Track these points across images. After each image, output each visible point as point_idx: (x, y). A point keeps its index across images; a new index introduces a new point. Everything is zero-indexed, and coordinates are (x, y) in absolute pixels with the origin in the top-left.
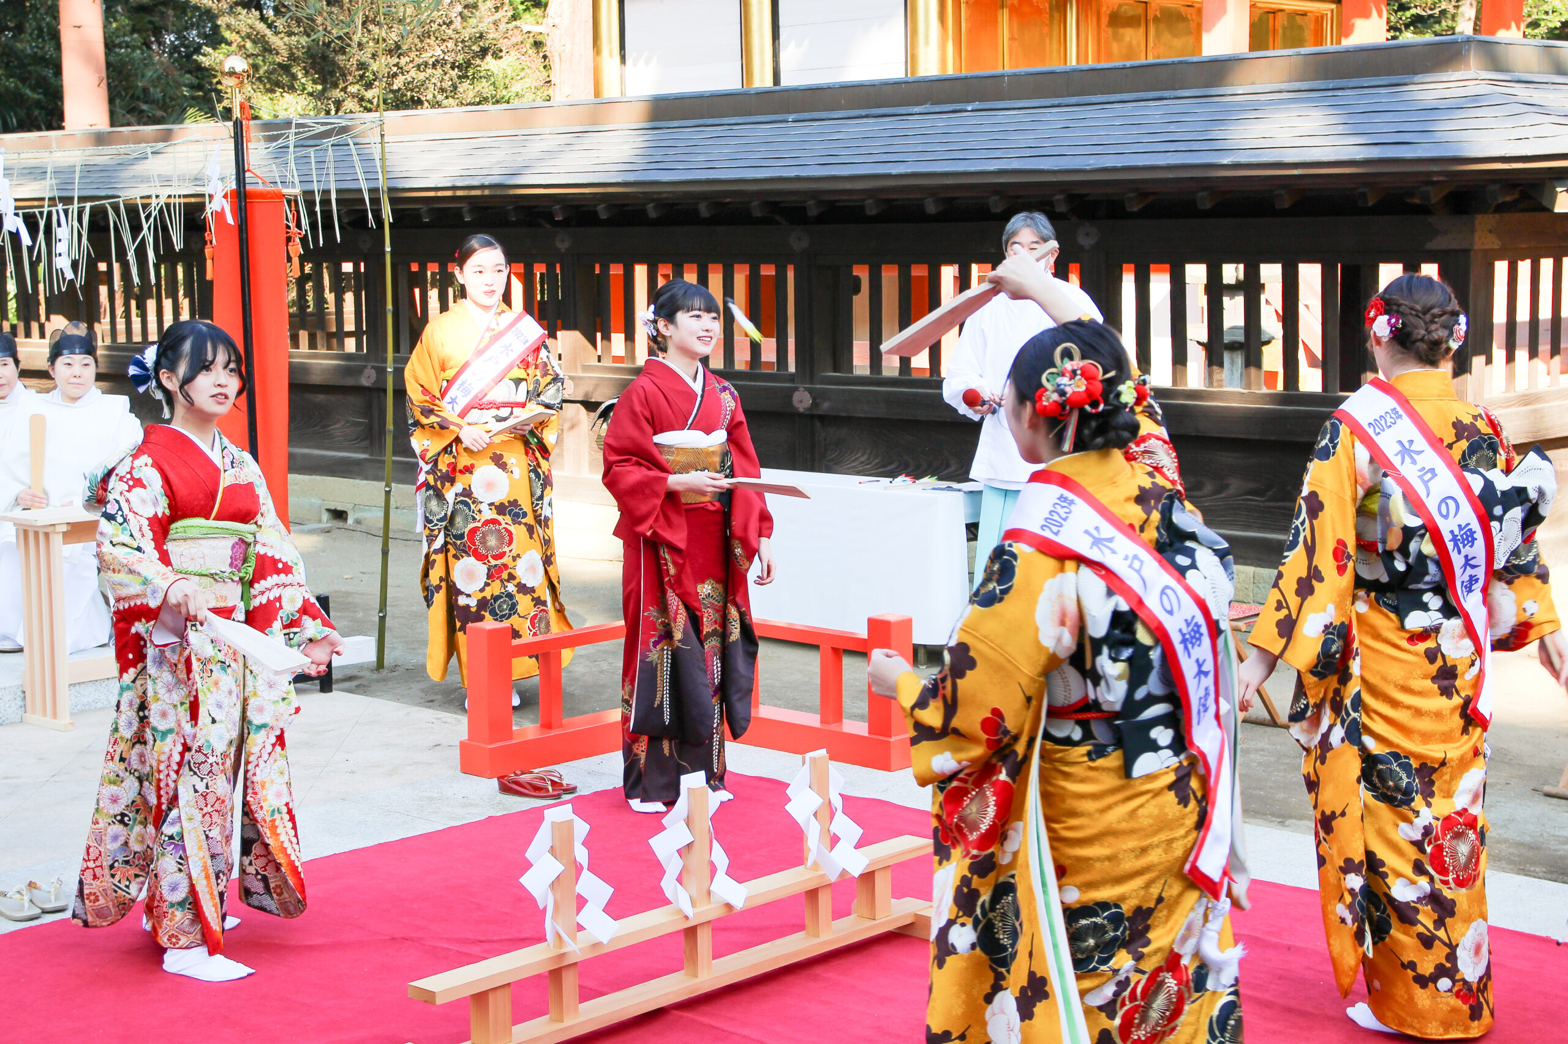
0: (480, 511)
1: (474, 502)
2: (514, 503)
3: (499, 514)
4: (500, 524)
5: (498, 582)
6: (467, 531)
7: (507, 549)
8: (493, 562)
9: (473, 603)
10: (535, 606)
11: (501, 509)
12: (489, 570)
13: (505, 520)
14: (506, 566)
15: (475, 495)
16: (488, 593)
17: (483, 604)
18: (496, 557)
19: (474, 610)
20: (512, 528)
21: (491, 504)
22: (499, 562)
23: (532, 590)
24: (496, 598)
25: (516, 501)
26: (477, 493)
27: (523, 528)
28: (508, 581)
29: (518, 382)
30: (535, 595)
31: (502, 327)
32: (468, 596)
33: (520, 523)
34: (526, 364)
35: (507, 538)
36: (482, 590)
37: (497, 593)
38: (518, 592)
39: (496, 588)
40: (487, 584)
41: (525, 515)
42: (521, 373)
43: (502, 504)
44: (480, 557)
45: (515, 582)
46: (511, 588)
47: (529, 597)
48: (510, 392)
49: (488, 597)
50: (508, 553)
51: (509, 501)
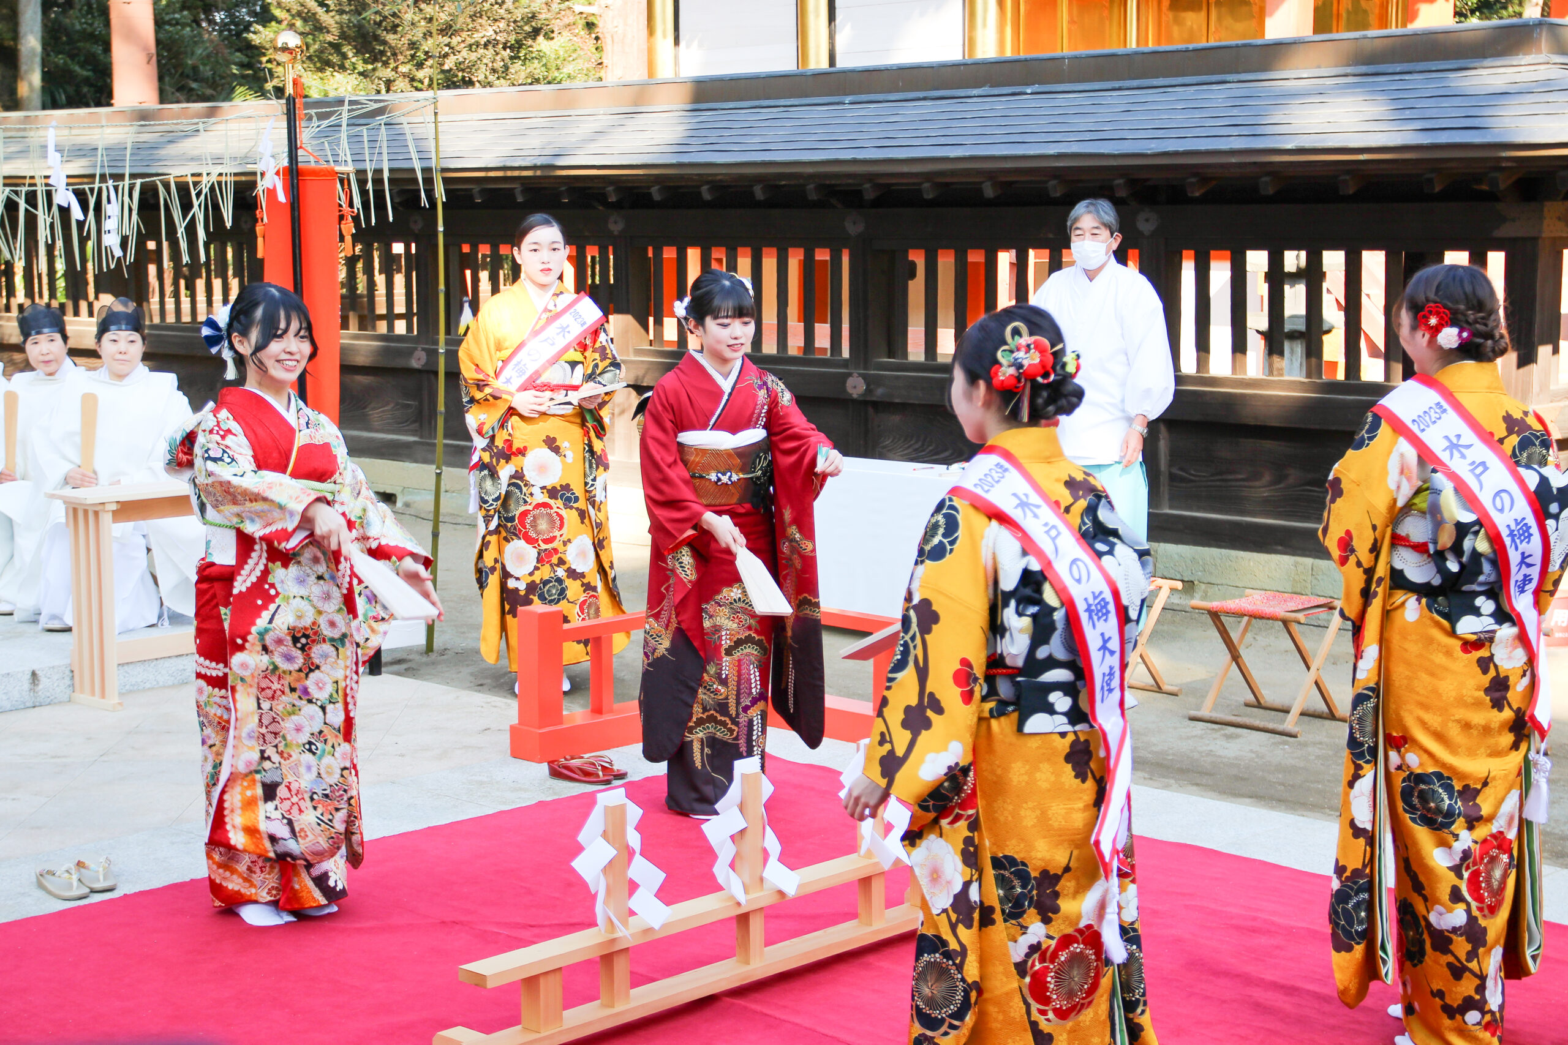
0: (532, 494)
1: (526, 485)
2: (566, 487)
3: (551, 498)
4: (551, 508)
5: (547, 567)
6: (517, 513)
7: (557, 534)
8: (544, 546)
9: (522, 586)
10: (584, 591)
11: (553, 493)
12: (539, 554)
13: (556, 504)
14: (556, 551)
15: (527, 478)
16: (537, 577)
17: (532, 587)
18: (546, 542)
19: (522, 593)
20: (564, 513)
21: (543, 488)
22: (549, 546)
23: (582, 576)
24: (545, 583)
25: (568, 485)
26: (529, 475)
27: (575, 513)
28: (558, 565)
29: (573, 364)
30: (585, 581)
31: (559, 308)
32: (518, 579)
33: (571, 508)
34: (583, 347)
35: (558, 523)
36: (531, 574)
37: (546, 577)
38: (568, 577)
39: (545, 573)
40: (536, 568)
41: (577, 499)
42: (578, 357)
43: (554, 488)
44: (530, 540)
45: (566, 567)
46: (561, 572)
47: (578, 582)
48: (565, 375)
49: (538, 582)
50: (558, 538)
51: (561, 486)
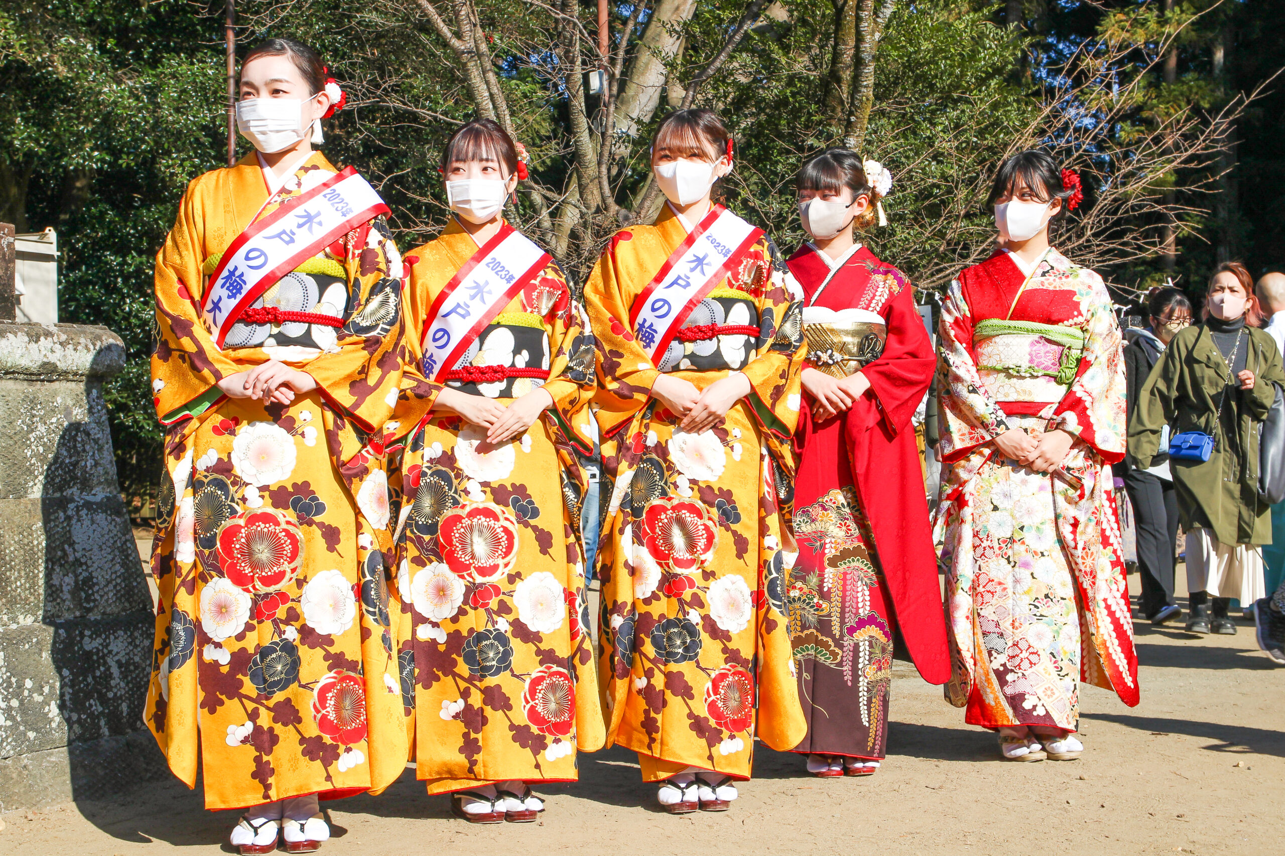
0: (244, 499)
1: (234, 483)
2: (303, 488)
3: (276, 505)
4: (277, 524)
5: (268, 625)
6: (219, 531)
7: (286, 567)
8: (263, 590)
9: (223, 657)
10: (330, 669)
11: (279, 497)
12: (255, 602)
13: (286, 516)
14: (283, 597)
15: (237, 471)
16: (251, 643)
17: (240, 660)
18: (267, 581)
19: (225, 670)
20: (300, 533)
21: (263, 489)
22: (272, 589)
23: (328, 640)
24: (264, 652)
25: (306, 484)
26: (240, 468)
27: (317, 532)
28: (287, 622)
29: (324, 281)
30: (333, 650)
31: (304, 189)
32: (218, 645)
33: (310, 523)
34: (341, 253)
35: (288, 548)
36: (240, 637)
37: (266, 643)
38: (303, 641)
39: (265, 634)
40: (249, 627)
41: (320, 509)
42: (333, 268)
43: (282, 488)
44: (240, 580)
45: (298, 625)
46: (291, 633)
47: (319, 652)
48: (306, 296)
49: (251, 650)
50: (288, 575)
51: (295, 485)
